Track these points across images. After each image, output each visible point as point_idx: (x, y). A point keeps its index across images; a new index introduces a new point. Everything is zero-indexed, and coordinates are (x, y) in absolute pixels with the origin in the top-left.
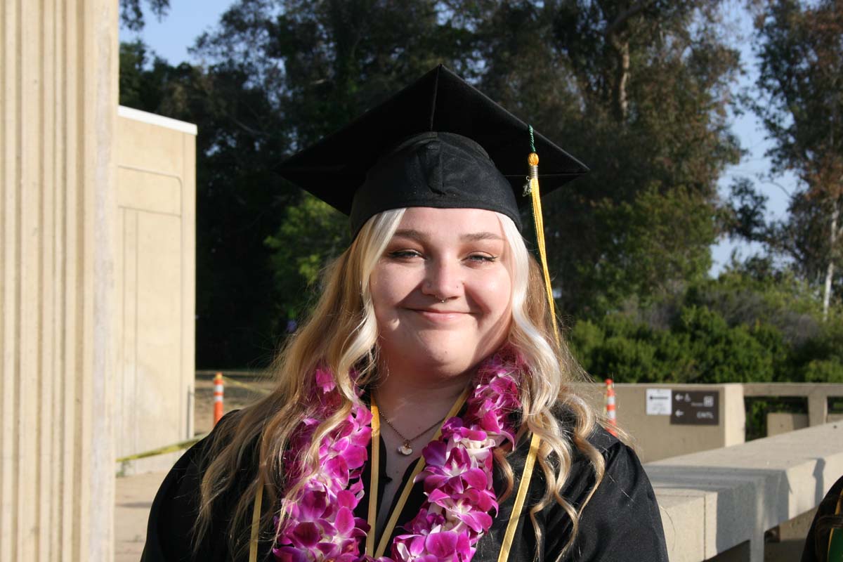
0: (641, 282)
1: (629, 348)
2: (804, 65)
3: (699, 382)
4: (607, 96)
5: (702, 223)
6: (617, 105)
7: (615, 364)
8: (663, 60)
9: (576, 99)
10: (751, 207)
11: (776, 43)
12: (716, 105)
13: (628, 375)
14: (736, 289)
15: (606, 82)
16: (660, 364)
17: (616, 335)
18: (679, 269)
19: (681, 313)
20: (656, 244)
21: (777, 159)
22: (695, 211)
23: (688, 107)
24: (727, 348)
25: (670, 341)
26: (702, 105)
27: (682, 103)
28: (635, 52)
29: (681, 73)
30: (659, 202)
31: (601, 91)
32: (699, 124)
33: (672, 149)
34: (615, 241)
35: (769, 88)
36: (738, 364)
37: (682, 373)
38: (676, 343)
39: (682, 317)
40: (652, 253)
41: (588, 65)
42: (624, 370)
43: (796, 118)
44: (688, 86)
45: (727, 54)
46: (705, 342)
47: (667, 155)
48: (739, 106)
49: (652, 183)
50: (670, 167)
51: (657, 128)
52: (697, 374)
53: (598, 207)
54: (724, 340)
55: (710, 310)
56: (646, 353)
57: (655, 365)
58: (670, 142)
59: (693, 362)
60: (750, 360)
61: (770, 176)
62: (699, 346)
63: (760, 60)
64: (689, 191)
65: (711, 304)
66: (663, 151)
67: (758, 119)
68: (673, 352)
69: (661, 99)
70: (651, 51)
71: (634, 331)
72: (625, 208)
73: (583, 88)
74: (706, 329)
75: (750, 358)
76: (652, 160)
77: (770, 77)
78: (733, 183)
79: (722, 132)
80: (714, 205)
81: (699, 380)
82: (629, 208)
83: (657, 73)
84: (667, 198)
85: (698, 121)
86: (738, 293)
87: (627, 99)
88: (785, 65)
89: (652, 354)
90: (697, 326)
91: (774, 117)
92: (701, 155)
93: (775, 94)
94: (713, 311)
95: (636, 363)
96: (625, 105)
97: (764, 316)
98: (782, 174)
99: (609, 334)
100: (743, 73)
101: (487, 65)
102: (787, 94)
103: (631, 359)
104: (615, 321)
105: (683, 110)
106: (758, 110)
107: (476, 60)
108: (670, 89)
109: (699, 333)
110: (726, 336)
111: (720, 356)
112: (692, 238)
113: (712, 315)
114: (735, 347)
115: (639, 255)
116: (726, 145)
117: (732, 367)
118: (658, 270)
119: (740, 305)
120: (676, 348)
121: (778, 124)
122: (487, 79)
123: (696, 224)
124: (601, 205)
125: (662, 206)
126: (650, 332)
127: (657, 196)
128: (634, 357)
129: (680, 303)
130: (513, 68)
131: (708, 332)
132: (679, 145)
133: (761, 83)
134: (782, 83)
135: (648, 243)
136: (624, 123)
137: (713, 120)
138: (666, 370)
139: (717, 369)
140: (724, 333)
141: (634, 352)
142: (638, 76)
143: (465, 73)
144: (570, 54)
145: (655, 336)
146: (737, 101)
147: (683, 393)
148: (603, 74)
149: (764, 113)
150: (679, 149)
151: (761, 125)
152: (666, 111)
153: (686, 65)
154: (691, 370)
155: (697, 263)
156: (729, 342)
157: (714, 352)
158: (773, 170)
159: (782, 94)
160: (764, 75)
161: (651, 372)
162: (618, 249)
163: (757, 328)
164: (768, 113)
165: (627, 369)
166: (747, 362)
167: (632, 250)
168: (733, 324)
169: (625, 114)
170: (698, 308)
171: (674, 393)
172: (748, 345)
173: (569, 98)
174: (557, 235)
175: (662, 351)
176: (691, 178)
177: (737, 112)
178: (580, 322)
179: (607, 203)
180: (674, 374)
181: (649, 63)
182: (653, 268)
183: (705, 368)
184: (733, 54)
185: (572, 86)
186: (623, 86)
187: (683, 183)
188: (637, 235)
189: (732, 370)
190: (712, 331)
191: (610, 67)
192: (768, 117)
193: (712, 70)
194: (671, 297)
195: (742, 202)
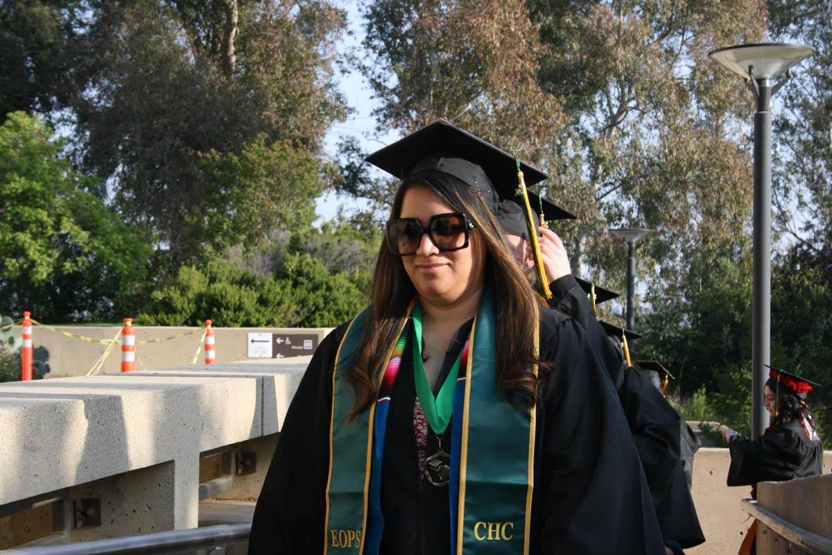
0: (247, 233)
1: (233, 294)
2: (407, 27)
3: (300, 327)
4: (216, 50)
5: (307, 176)
6: (226, 59)
7: (219, 310)
8: (271, 16)
9: (185, 50)
10: (358, 165)
11: (381, 5)
12: (324, 62)
13: (231, 320)
14: (337, 238)
15: (216, 36)
16: (263, 309)
17: (220, 281)
18: (284, 220)
19: (285, 260)
20: (261, 195)
21: (382, 119)
22: (300, 164)
23: (296, 63)
24: (328, 293)
25: (272, 287)
26: (309, 63)
27: (290, 59)
28: (244, 7)
29: (288, 29)
30: (266, 154)
31: (210, 45)
32: (305, 81)
33: (279, 103)
34: (223, 192)
35: (374, 48)
36: (338, 310)
37: (284, 318)
38: (278, 289)
39: (285, 264)
40: (258, 205)
41: (197, 19)
42: (228, 315)
43: (400, 78)
44: (295, 42)
45: (333, 12)
46: (307, 289)
47: (275, 110)
48: (346, 65)
49: (259, 135)
50: (277, 122)
51: (265, 83)
52: (299, 320)
53: (204, 158)
54: (324, 286)
55: (312, 257)
56: (249, 298)
57: (257, 310)
58: (277, 98)
59: (294, 307)
60: (349, 307)
61: (375, 134)
62: (301, 292)
63: (367, 21)
64: (295, 146)
65: (313, 252)
66: (271, 106)
67: (364, 78)
68: (275, 299)
69: (268, 55)
70: (259, 7)
71: (238, 277)
72: (231, 159)
73: (193, 40)
74: (308, 276)
75: (350, 304)
76: (260, 114)
77: (375, 37)
78: (340, 141)
79: (330, 90)
80: (320, 160)
81: (301, 325)
82: (235, 159)
83: (265, 28)
84: (273, 150)
85: (304, 76)
86: (339, 241)
87: (236, 53)
88: (390, 27)
89: (255, 301)
90: (299, 272)
91: (379, 77)
92: (307, 112)
93: (380, 54)
94: (315, 259)
95: (239, 308)
96: (234, 59)
97: (364, 264)
98: (387, 133)
99: (213, 280)
100: (350, 33)
101: (94, 16)
102: (391, 54)
103: (235, 304)
104: (219, 267)
105: (290, 66)
106: (364, 69)
107: (83, 9)
108: (277, 45)
109: (301, 279)
110: (327, 283)
111: (321, 302)
112: (298, 191)
113: (314, 263)
114: (335, 293)
115: (245, 206)
116: (333, 102)
117: (332, 313)
118: (263, 220)
119: (341, 254)
120: (278, 294)
121: (383, 84)
122: (95, 29)
123: (301, 176)
124: (208, 155)
125: (268, 158)
126: (254, 278)
127: (263, 148)
128: (238, 303)
129: (283, 250)
130: (122, 19)
131: (310, 280)
132: (286, 100)
133: (368, 43)
134: (388, 44)
135: (254, 194)
136: (233, 76)
137: (320, 77)
138: (268, 316)
139: (317, 314)
140: (325, 279)
141: (237, 298)
142: (247, 31)
143: (72, 23)
144: (180, 7)
145: (258, 283)
146: (344, 60)
147: (283, 337)
148: (214, 27)
149: (370, 72)
150: (286, 105)
151: (367, 84)
152: (273, 66)
153: (294, 22)
154: (293, 316)
155: (302, 214)
156: (329, 289)
157: (315, 298)
158: (379, 129)
159: (387, 54)
160: (370, 35)
161: (254, 316)
162: (224, 200)
163: (357, 275)
164: (373, 73)
165: (231, 313)
166: (346, 308)
167: (238, 200)
168: (334, 272)
169: (234, 68)
170: (300, 255)
171: (275, 337)
172: (348, 291)
173: (178, 51)
174: (166, 187)
175: (265, 296)
176: (297, 133)
177: (343, 72)
178: (184, 268)
179: (214, 154)
180: (275, 319)
181: (258, 19)
182: (259, 220)
183: (306, 314)
184: (339, 14)
185: (181, 39)
186: (232, 41)
187: (290, 138)
188: (243, 187)
189: (332, 316)
190: (314, 278)
191: (219, 22)
192: (374, 77)
193: (320, 28)
194: (275, 245)
195: (348, 160)
